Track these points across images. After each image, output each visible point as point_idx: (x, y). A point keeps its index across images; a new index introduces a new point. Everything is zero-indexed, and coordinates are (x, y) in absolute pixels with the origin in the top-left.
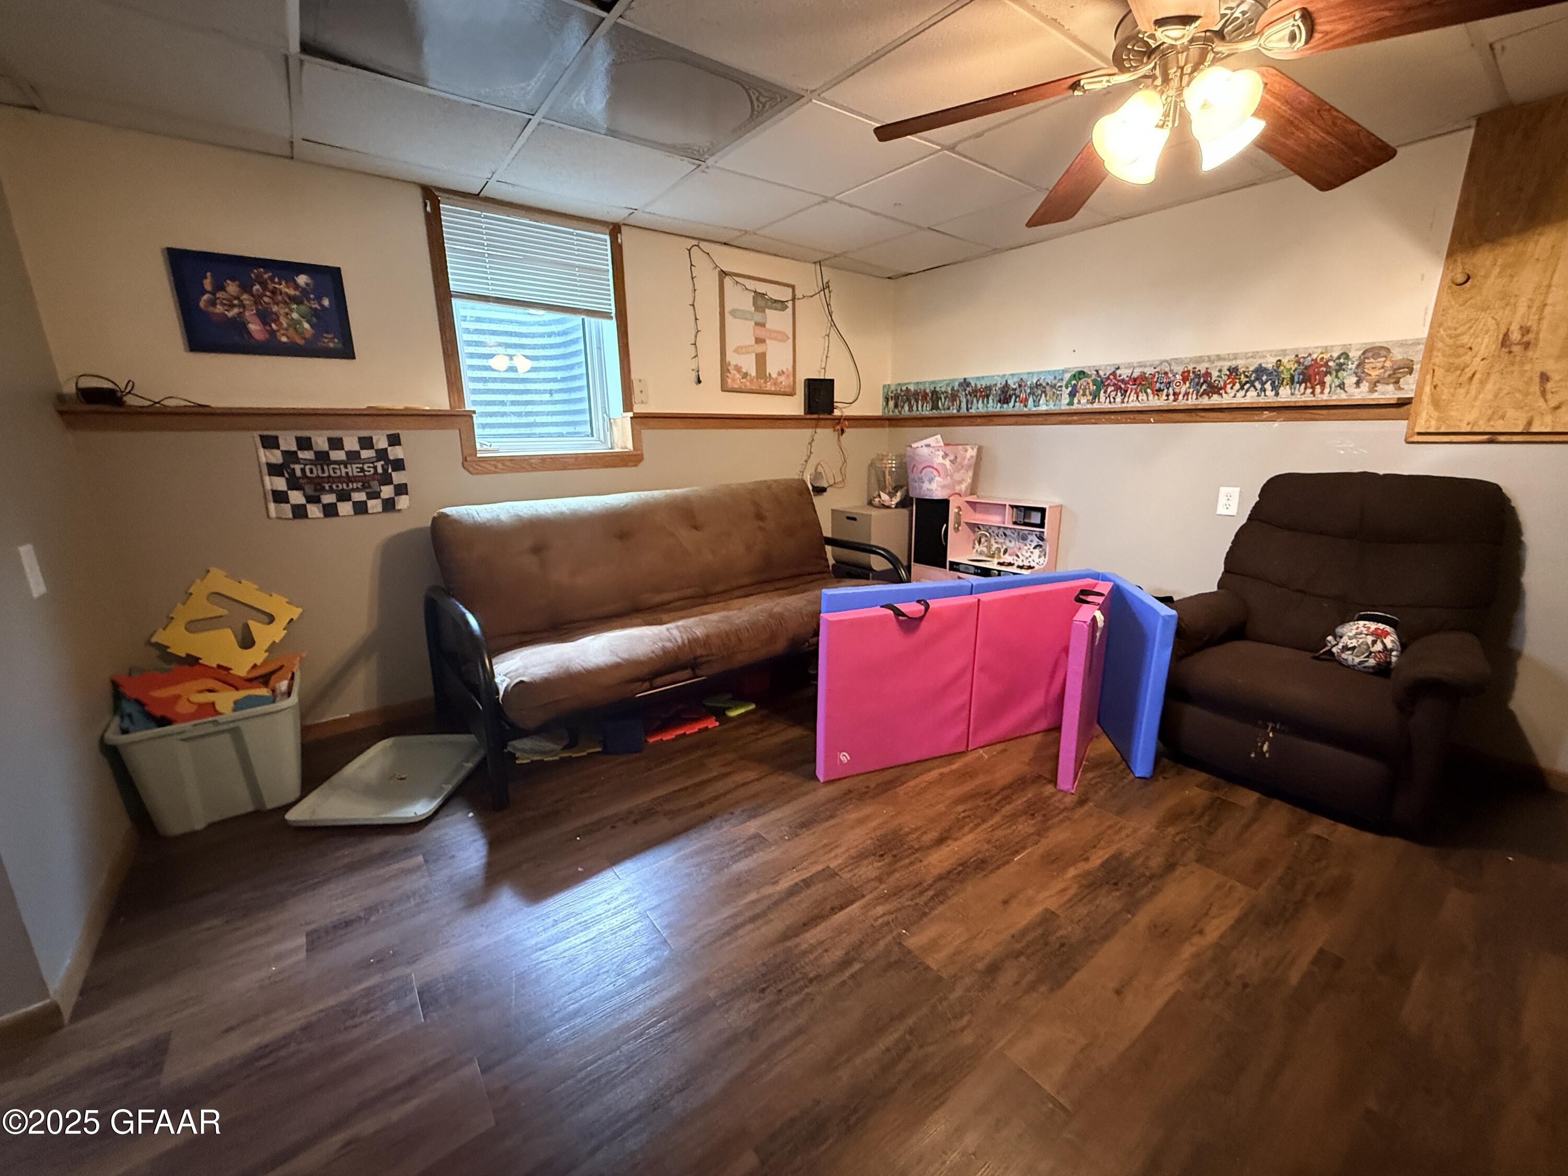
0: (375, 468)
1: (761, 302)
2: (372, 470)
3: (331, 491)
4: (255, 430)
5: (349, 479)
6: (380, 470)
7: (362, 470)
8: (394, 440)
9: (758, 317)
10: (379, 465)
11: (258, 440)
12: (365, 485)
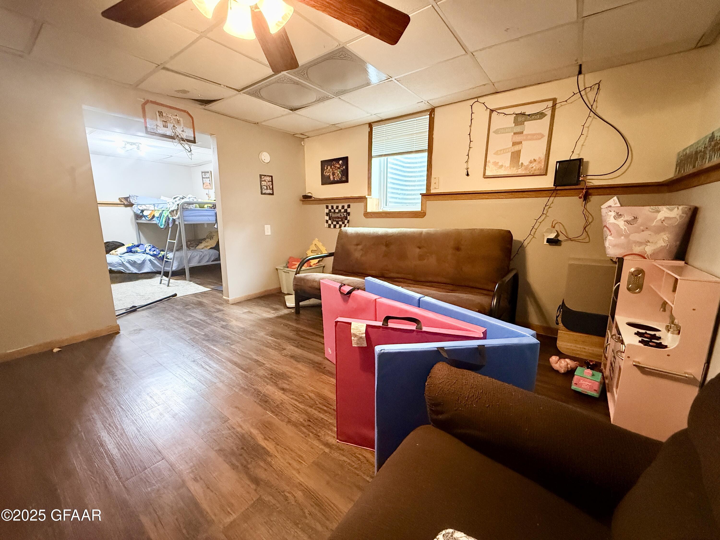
0: (344, 215)
1: (520, 119)
2: (343, 215)
3: (335, 221)
4: (325, 204)
5: (338, 218)
6: (345, 216)
7: (341, 215)
8: (349, 206)
9: (518, 129)
10: (345, 214)
11: (325, 207)
12: (342, 221)
